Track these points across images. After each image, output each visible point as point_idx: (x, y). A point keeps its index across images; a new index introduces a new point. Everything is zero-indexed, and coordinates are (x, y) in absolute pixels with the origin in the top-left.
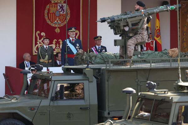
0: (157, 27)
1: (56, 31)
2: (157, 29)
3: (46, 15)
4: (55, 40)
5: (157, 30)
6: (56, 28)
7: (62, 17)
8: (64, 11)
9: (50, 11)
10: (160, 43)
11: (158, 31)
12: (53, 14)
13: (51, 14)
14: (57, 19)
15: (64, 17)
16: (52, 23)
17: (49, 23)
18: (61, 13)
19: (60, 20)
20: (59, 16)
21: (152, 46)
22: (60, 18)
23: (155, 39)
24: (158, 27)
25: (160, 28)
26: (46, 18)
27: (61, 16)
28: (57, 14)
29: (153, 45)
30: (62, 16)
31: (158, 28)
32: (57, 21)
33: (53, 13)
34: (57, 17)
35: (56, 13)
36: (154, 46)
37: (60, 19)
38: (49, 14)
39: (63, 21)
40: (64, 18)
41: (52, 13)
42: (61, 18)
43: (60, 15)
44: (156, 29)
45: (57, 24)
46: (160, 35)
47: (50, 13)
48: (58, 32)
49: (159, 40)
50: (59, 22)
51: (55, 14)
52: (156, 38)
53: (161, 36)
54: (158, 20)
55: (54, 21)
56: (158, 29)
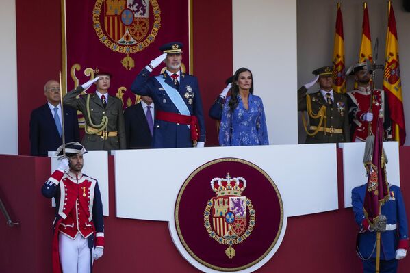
0: (391, 55)
1: (125, 65)
2: (390, 61)
3: (97, 22)
4: (122, 88)
5: (390, 64)
6: (124, 55)
7: (140, 26)
8: (144, 11)
9: (107, 10)
10: (399, 97)
11: (393, 66)
12: (116, 18)
13: (111, 18)
14: (127, 31)
15: (145, 25)
16: (113, 42)
17: (105, 43)
18: (137, 15)
19: (136, 35)
20: (131, 25)
21: (377, 104)
22: (133, 30)
23: (384, 88)
24: (394, 54)
25: (398, 57)
26: (97, 30)
27: (136, 23)
28: (127, 19)
29: (380, 102)
30: (140, 23)
31: (394, 57)
32: (127, 37)
33: (116, 15)
34: (128, 26)
35: (124, 16)
36: (383, 105)
37: (134, 32)
38: (106, 18)
39: (143, 36)
40: (143, 30)
41: (113, 17)
42: (138, 28)
43: (134, 21)
44: (386, 61)
45: (125, 45)
46: (399, 75)
47: (108, 17)
48: (128, 67)
49: (397, 90)
50: (132, 40)
51: (119, 17)
52: (386, 84)
53: (402, 78)
54: (393, 37)
55: (119, 39)
56: (393, 61)
